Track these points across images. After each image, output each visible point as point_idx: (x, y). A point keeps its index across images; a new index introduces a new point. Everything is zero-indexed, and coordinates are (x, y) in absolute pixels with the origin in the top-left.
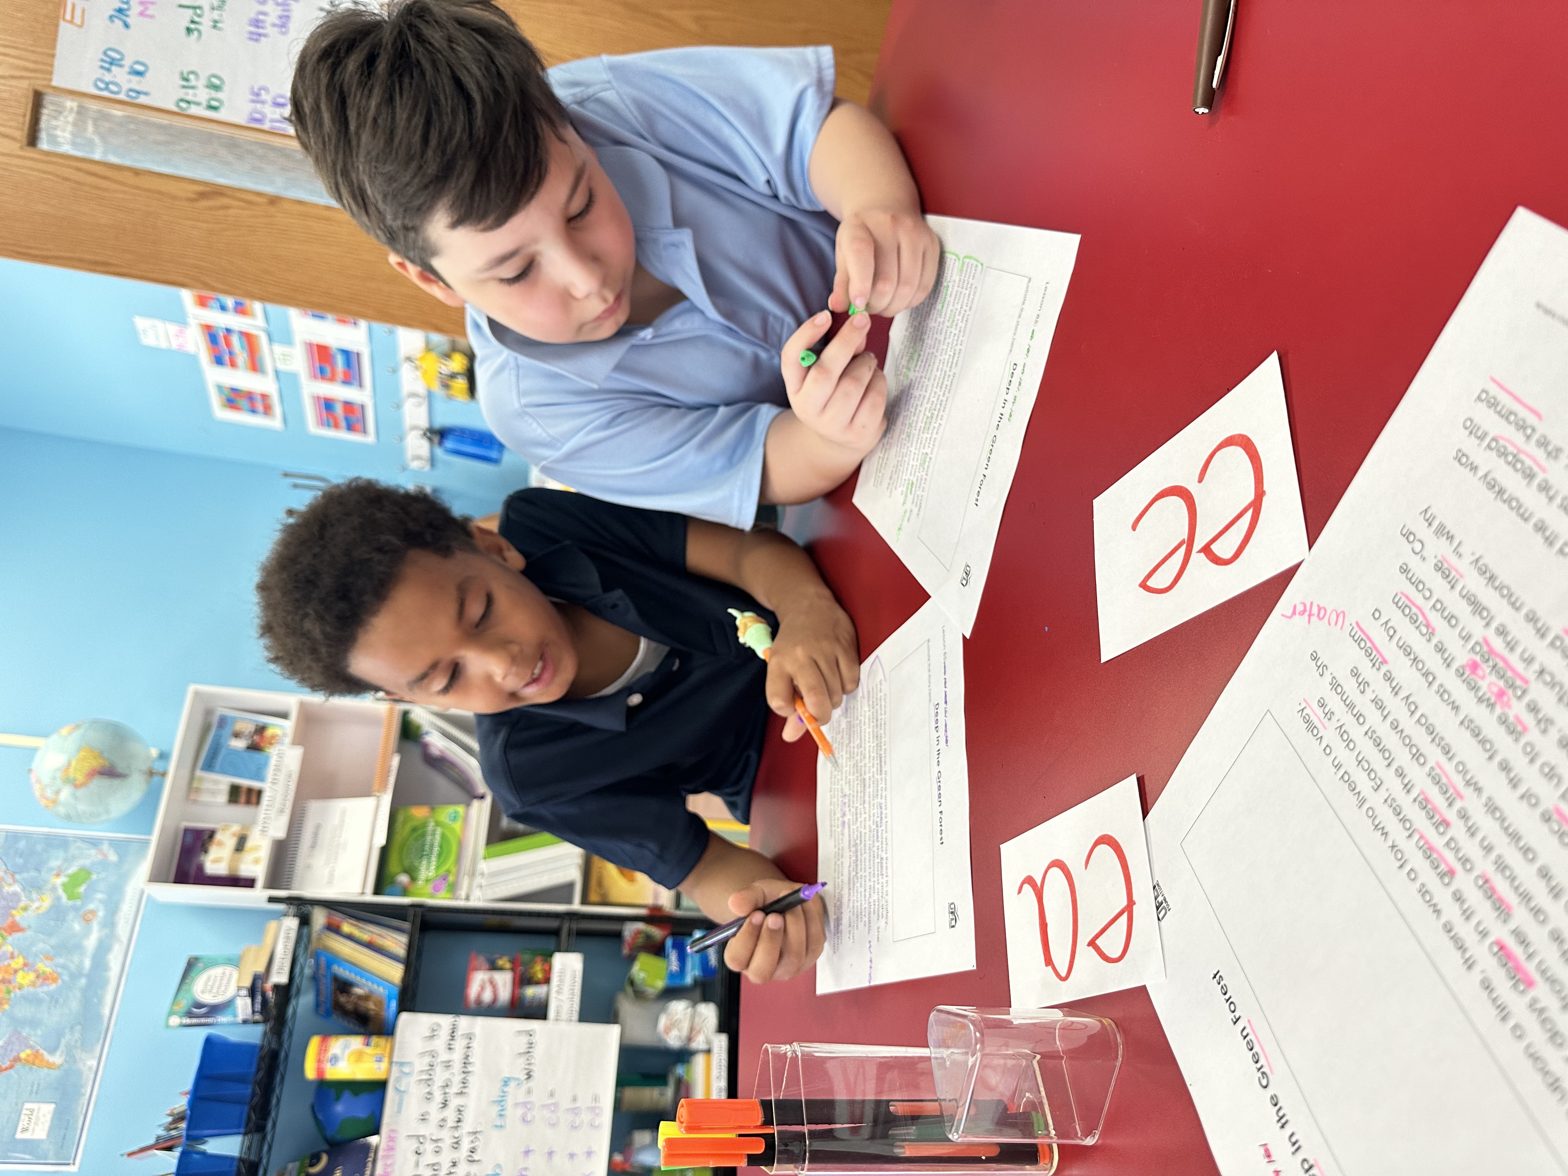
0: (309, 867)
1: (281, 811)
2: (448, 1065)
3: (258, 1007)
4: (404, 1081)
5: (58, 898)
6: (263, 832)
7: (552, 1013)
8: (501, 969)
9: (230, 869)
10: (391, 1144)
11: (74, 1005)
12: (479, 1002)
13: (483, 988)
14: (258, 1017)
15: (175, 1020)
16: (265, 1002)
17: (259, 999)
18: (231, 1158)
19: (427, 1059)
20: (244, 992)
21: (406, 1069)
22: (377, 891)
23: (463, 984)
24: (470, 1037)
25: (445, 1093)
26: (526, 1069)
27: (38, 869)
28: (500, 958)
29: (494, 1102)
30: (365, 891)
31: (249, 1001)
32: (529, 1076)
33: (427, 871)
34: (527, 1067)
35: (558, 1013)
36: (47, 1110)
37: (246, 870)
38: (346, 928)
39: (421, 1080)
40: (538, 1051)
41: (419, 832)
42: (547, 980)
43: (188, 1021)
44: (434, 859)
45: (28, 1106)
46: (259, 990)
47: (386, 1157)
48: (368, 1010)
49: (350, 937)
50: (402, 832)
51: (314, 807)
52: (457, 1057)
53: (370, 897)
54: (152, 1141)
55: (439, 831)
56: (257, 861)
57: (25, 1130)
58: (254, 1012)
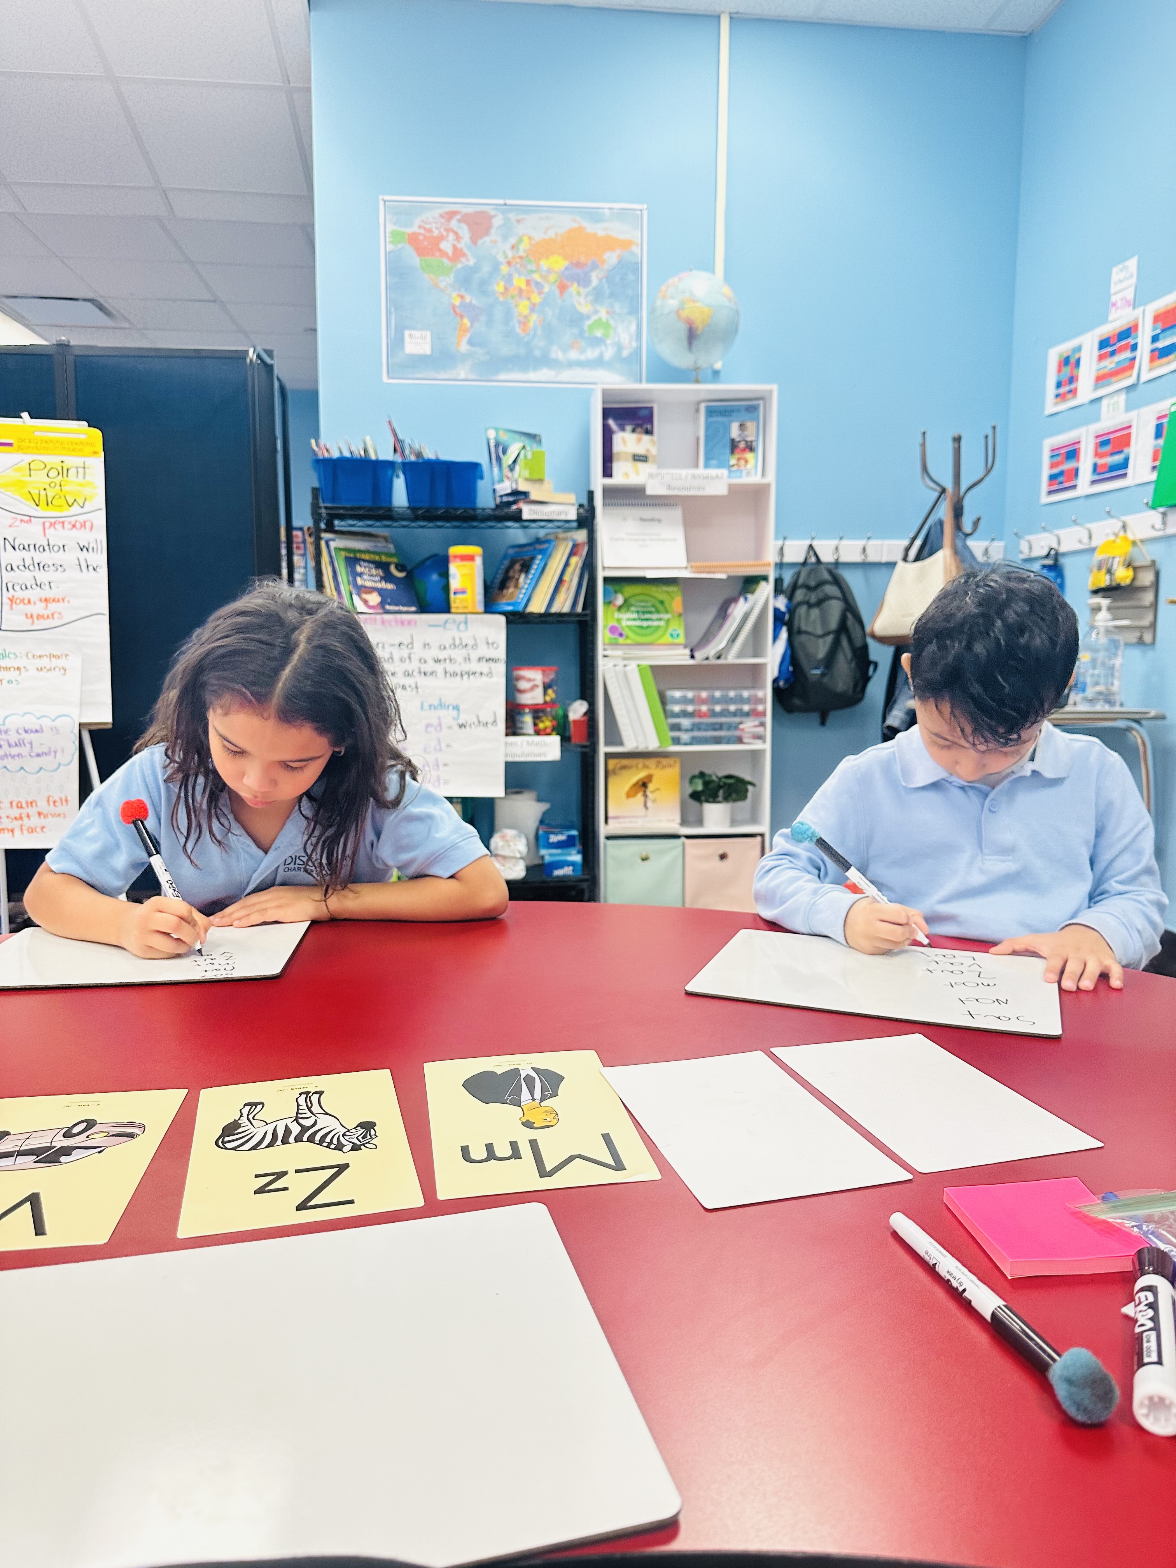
0: (625, 519)
1: (669, 487)
2: (468, 659)
3: (505, 499)
4: (454, 627)
5: (588, 317)
6: (651, 476)
7: (512, 739)
8: (545, 693)
9: (618, 453)
10: (406, 623)
11: (506, 350)
12: (518, 678)
13: (529, 680)
14: (498, 500)
15: (492, 434)
16: (509, 504)
17: (511, 499)
18: (390, 501)
19: (471, 643)
20: (514, 487)
21: (462, 627)
22: (606, 580)
23: (532, 663)
24: (490, 674)
25: (445, 660)
26: (466, 722)
27: (612, 295)
28: (554, 691)
29: (440, 700)
30: (606, 570)
31: (509, 491)
32: (461, 726)
33: (627, 620)
34: (468, 723)
35: (511, 744)
36: (425, 349)
37: (618, 467)
38: (574, 560)
39: (454, 639)
40: (481, 731)
41: (660, 606)
42: (538, 732)
43: (492, 444)
44: (638, 623)
45: (428, 334)
46: (518, 498)
47: (396, 621)
48: (508, 588)
49: (567, 564)
50: (659, 592)
51: (677, 514)
52: (474, 666)
53: (600, 575)
54: (401, 437)
55: (662, 623)
56: (626, 475)
57: (410, 335)
58: (501, 496)
